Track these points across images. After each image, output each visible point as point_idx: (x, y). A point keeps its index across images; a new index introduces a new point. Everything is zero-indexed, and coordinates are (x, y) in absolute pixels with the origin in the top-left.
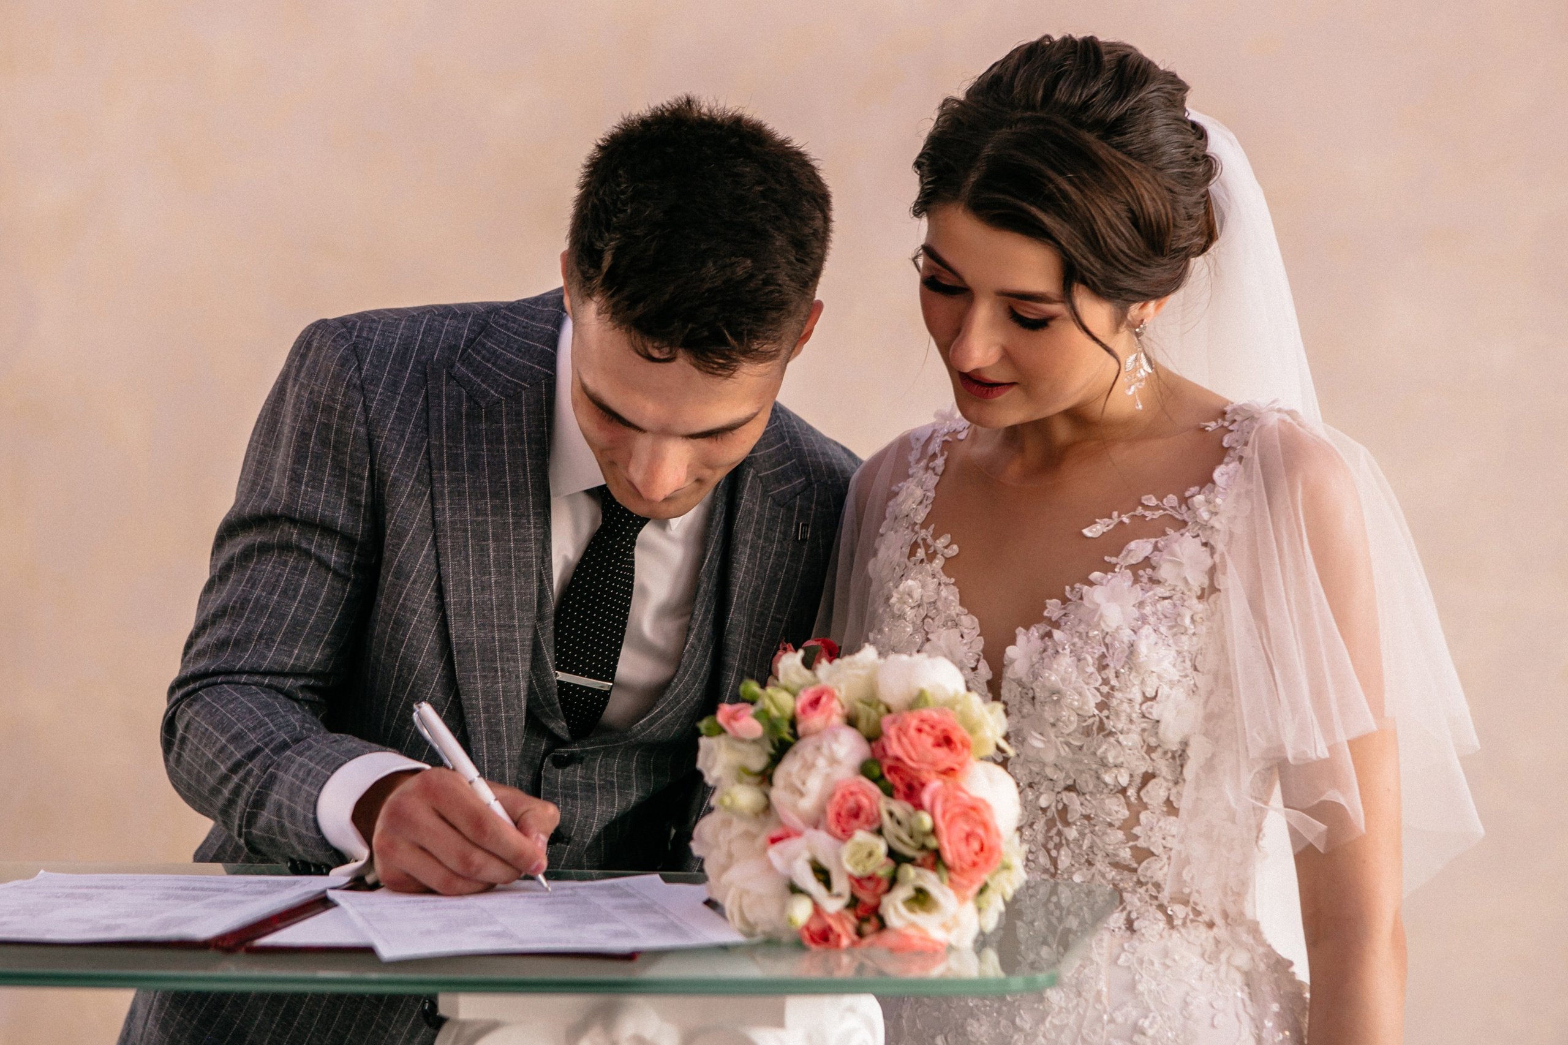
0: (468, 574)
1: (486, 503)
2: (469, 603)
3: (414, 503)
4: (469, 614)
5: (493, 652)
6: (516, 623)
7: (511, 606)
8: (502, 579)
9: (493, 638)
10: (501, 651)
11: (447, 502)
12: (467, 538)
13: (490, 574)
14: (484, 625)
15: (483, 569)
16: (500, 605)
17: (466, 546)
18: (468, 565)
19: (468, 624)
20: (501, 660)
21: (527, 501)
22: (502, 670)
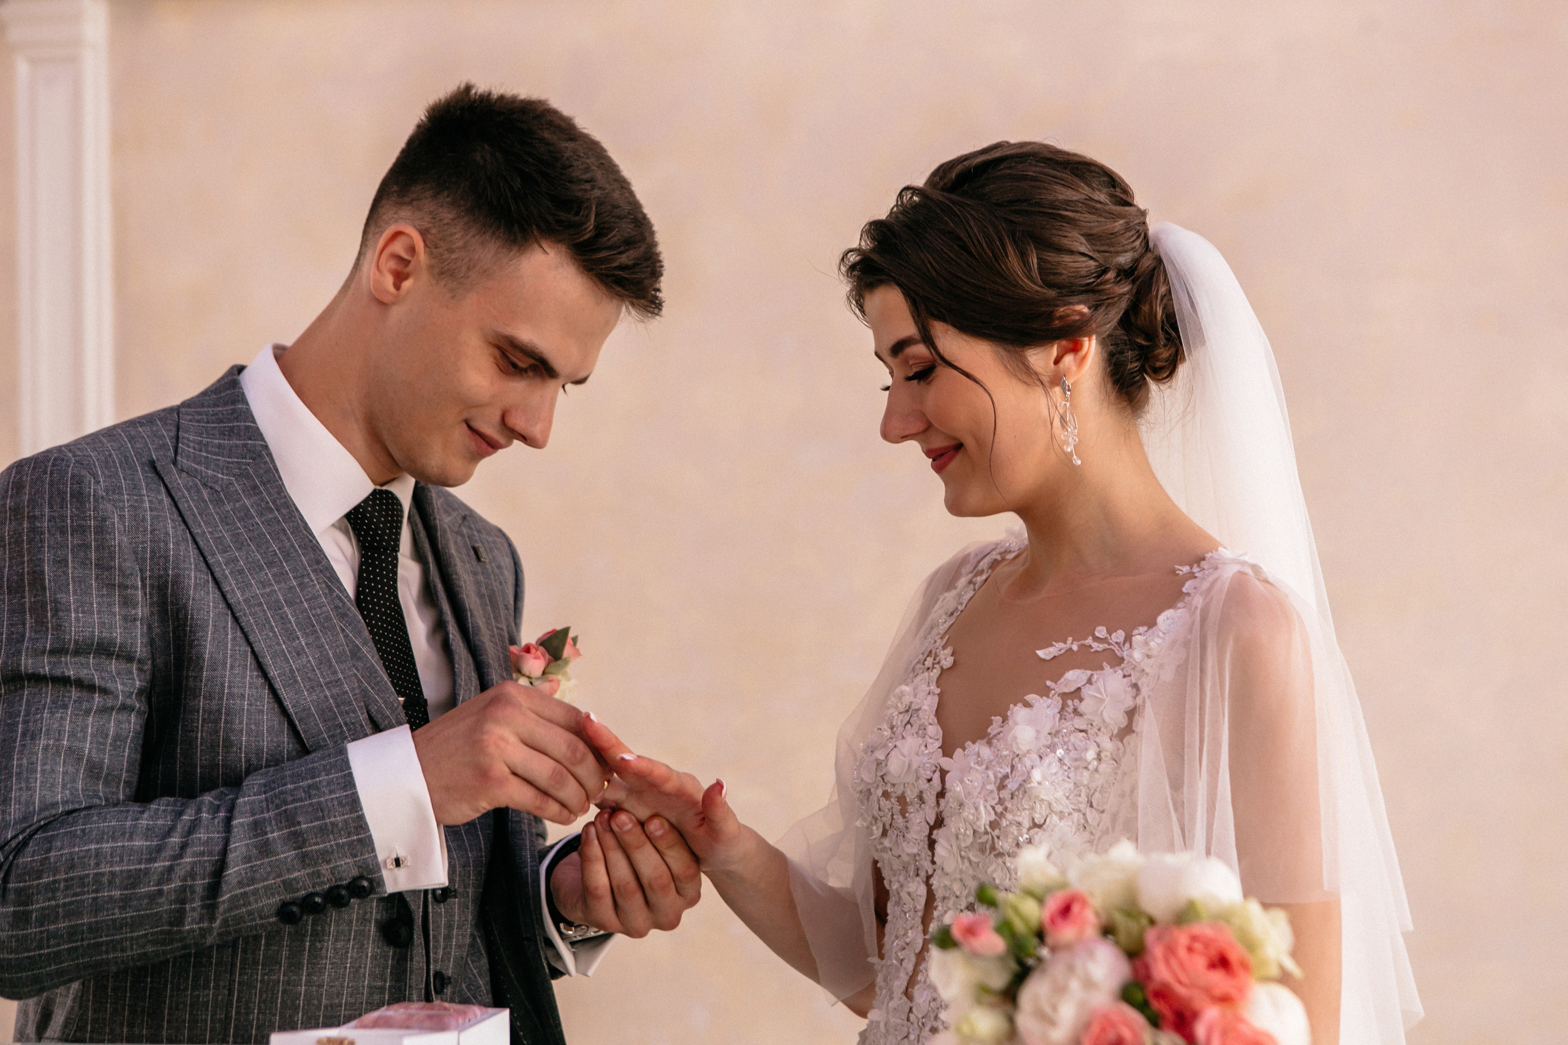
0: (278, 644)
1: (266, 574)
2: (291, 670)
3: (202, 592)
4: (296, 681)
5: (331, 709)
6: (341, 676)
7: (329, 660)
8: (311, 639)
9: (326, 697)
10: (338, 706)
11: (233, 582)
12: (264, 611)
13: (298, 638)
14: (313, 688)
15: (291, 636)
16: (320, 663)
17: (267, 619)
18: (276, 636)
19: (298, 692)
20: (341, 714)
21: (301, 561)
22: (346, 724)
